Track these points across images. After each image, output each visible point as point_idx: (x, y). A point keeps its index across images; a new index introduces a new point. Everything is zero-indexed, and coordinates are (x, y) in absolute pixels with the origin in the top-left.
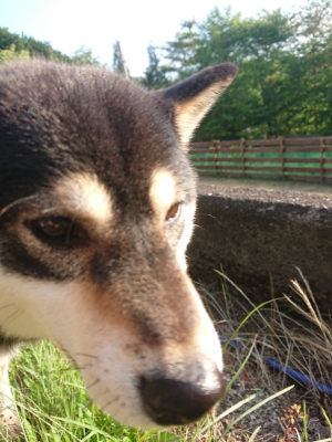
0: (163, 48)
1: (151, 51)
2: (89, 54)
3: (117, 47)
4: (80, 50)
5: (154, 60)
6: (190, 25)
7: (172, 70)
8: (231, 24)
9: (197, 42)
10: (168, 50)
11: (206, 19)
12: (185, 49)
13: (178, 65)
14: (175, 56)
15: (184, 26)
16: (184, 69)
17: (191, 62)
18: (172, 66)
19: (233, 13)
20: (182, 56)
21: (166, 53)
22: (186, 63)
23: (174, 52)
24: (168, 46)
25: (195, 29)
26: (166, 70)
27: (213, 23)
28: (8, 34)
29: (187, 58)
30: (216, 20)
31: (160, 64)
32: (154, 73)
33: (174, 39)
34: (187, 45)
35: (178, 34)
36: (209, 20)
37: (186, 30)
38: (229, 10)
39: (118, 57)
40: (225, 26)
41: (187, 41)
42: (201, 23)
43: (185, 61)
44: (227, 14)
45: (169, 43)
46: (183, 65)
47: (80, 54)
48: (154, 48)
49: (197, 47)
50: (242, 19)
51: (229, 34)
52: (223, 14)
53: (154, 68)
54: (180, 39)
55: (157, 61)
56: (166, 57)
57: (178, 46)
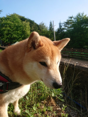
0: (63, 24)
1: (60, 24)
2: (43, 24)
3: (51, 23)
4: (41, 23)
6: (71, 18)
7: (65, 29)
8: (83, 18)
9: (73, 22)
10: (64, 24)
11: (76, 16)
12: (69, 24)
13: (67, 28)
14: (66, 26)
15: (70, 18)
16: (68, 29)
17: (70, 27)
18: (65, 28)
19: (84, 15)
20: (68, 26)
21: (63, 25)
22: (69, 28)
23: (66, 25)
24: (64, 23)
25: (72, 19)
26: (63, 29)
27: (78, 17)
28: (24, 18)
29: (69, 26)
30: (79, 17)
31: (62, 28)
32: (60, 30)
33: (66, 21)
34: (70, 23)
35: (67, 20)
36: (77, 17)
37: (70, 19)
38: (83, 14)
39: (51, 25)
40: (81, 18)
41: (70, 22)
42: (75, 17)
44: (82, 15)
45: (65, 22)
46: (68, 28)
47: (41, 24)
48: (61, 23)
49: (73, 23)
50: (86, 17)
51: (82, 21)
52: (81, 15)
53: (60, 28)
54: (68, 21)
55: (61, 27)
56: (64, 26)
57: (67, 23)
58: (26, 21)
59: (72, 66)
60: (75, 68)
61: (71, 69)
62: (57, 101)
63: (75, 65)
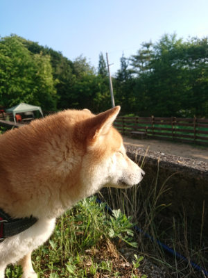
0: (130, 59)
1: (123, 60)
2: (84, 60)
3: (101, 57)
5: (124, 66)
6: (148, 46)
7: (134, 72)
8: (175, 46)
9: (153, 56)
10: (133, 60)
11: (159, 42)
12: (143, 60)
13: (138, 69)
14: (137, 64)
15: (144, 46)
16: (142, 72)
17: (146, 68)
18: (134, 70)
19: (177, 38)
20: (141, 64)
21: (131, 62)
22: (142, 68)
23: (136, 62)
24: (132, 58)
25: (151, 48)
26: (131, 72)
27: (164, 45)
28: (38, 46)
29: (144, 65)
30: (165, 43)
31: (127, 69)
32: (124, 74)
33: (136, 54)
34: (145, 58)
35: (139, 51)
36: (161, 43)
37: (145, 49)
38: (174, 37)
39: (102, 62)
40: (170, 47)
41: (145, 55)
42: (156, 44)
43: (143, 67)
44: (173, 40)
45: (134, 56)
46: (141, 70)
47: (78, 60)
48: (125, 59)
49: (152, 59)
50: (182, 43)
51: (172, 52)
52: (170, 39)
53: (124, 70)
54: (141, 54)
55: (126, 67)
56: (131, 65)
57: (139, 58)
58: (41, 52)
59: (151, 163)
60: (160, 168)
61: (150, 169)
62: (121, 246)
63: (159, 159)
